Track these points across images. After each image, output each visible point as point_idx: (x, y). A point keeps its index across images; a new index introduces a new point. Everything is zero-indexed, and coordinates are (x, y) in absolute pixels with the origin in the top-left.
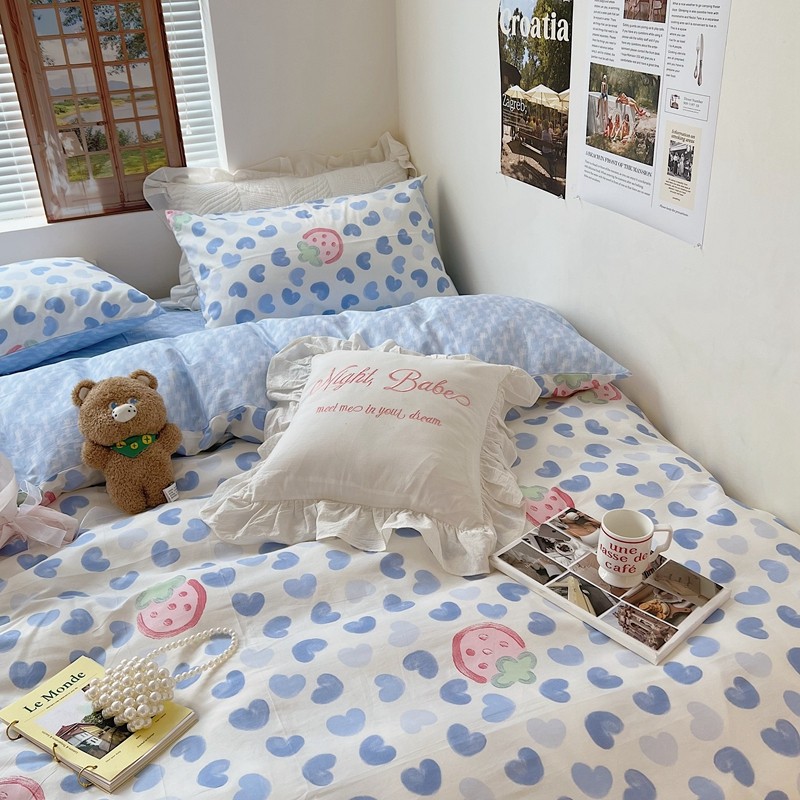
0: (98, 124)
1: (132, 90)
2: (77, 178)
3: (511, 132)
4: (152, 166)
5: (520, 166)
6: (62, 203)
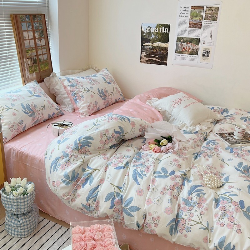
1: (42, 46)
2: (31, 72)
3: (146, 53)
4: (46, 68)
5: (149, 60)
6: (28, 81)
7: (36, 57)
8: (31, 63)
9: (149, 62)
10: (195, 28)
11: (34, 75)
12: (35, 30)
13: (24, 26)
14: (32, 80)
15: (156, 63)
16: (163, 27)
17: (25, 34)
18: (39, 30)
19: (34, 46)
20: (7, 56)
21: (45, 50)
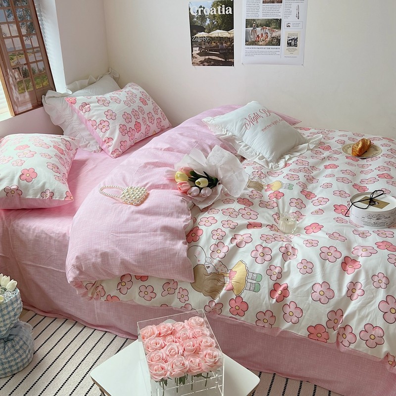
0: (25, 64)
1: (33, 48)
2: (22, 92)
3: (200, 49)
4: (44, 84)
5: (205, 61)
6: (18, 105)
7: (26, 66)
8: (19, 77)
9: (205, 63)
10: (273, 2)
11: (27, 95)
12: (19, 22)
14: (24, 103)
15: (217, 63)
16: (223, 6)
17: (5, 28)
18: (27, 21)
19: (21, 48)
21: (40, 54)
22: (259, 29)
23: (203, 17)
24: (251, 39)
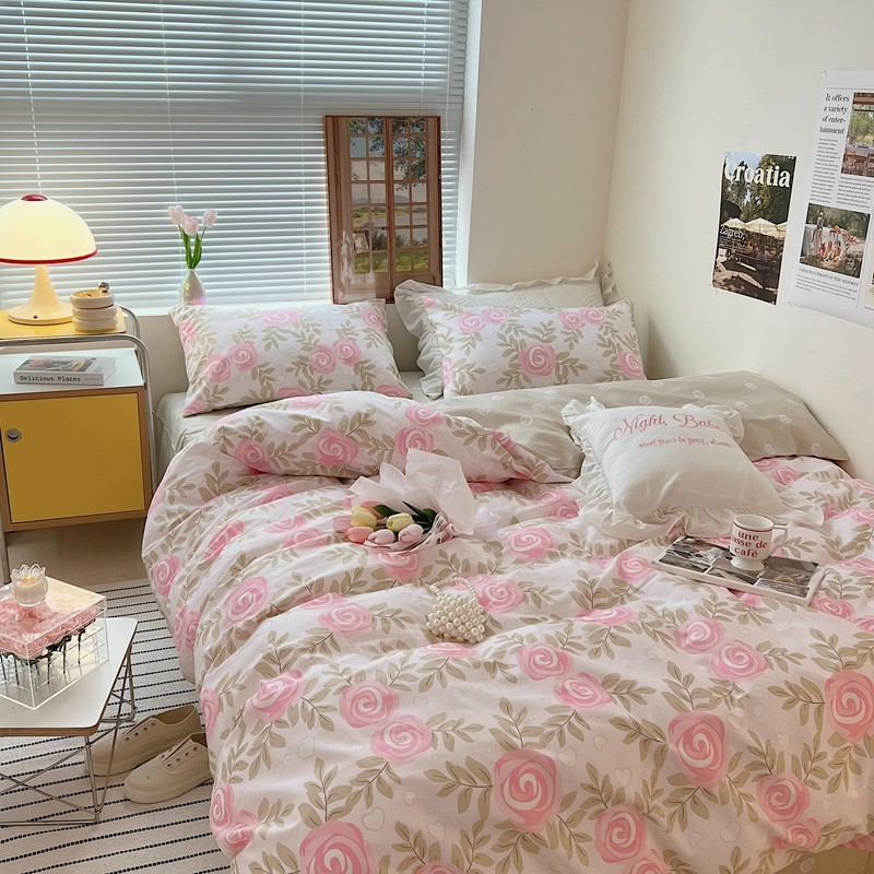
0: (383, 228)
1: (411, 204)
2: (361, 271)
3: (727, 254)
4: (417, 266)
5: (733, 280)
6: (347, 291)
7: (385, 233)
8: (364, 246)
9: (732, 286)
10: (860, 173)
11: (371, 278)
12: (396, 159)
13: (358, 145)
14: (361, 290)
15: (750, 291)
16: (777, 168)
17: (359, 168)
19: (383, 201)
20: (301, 219)
22: (826, 230)
23: (741, 186)
24: (811, 250)
